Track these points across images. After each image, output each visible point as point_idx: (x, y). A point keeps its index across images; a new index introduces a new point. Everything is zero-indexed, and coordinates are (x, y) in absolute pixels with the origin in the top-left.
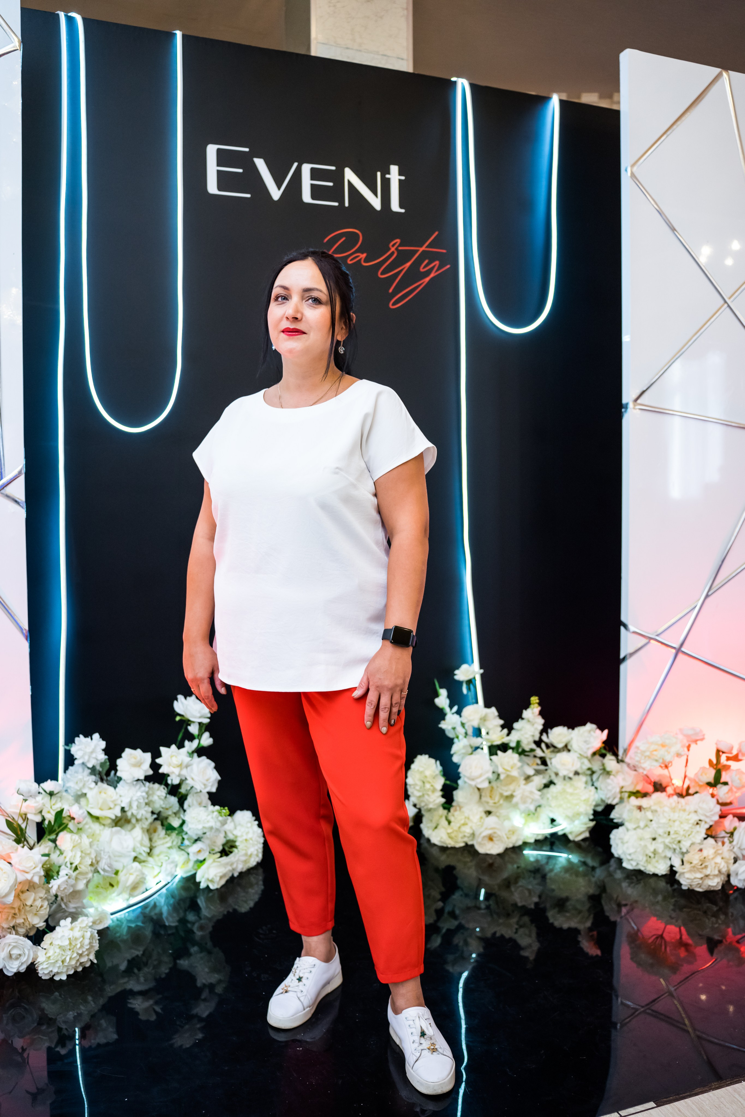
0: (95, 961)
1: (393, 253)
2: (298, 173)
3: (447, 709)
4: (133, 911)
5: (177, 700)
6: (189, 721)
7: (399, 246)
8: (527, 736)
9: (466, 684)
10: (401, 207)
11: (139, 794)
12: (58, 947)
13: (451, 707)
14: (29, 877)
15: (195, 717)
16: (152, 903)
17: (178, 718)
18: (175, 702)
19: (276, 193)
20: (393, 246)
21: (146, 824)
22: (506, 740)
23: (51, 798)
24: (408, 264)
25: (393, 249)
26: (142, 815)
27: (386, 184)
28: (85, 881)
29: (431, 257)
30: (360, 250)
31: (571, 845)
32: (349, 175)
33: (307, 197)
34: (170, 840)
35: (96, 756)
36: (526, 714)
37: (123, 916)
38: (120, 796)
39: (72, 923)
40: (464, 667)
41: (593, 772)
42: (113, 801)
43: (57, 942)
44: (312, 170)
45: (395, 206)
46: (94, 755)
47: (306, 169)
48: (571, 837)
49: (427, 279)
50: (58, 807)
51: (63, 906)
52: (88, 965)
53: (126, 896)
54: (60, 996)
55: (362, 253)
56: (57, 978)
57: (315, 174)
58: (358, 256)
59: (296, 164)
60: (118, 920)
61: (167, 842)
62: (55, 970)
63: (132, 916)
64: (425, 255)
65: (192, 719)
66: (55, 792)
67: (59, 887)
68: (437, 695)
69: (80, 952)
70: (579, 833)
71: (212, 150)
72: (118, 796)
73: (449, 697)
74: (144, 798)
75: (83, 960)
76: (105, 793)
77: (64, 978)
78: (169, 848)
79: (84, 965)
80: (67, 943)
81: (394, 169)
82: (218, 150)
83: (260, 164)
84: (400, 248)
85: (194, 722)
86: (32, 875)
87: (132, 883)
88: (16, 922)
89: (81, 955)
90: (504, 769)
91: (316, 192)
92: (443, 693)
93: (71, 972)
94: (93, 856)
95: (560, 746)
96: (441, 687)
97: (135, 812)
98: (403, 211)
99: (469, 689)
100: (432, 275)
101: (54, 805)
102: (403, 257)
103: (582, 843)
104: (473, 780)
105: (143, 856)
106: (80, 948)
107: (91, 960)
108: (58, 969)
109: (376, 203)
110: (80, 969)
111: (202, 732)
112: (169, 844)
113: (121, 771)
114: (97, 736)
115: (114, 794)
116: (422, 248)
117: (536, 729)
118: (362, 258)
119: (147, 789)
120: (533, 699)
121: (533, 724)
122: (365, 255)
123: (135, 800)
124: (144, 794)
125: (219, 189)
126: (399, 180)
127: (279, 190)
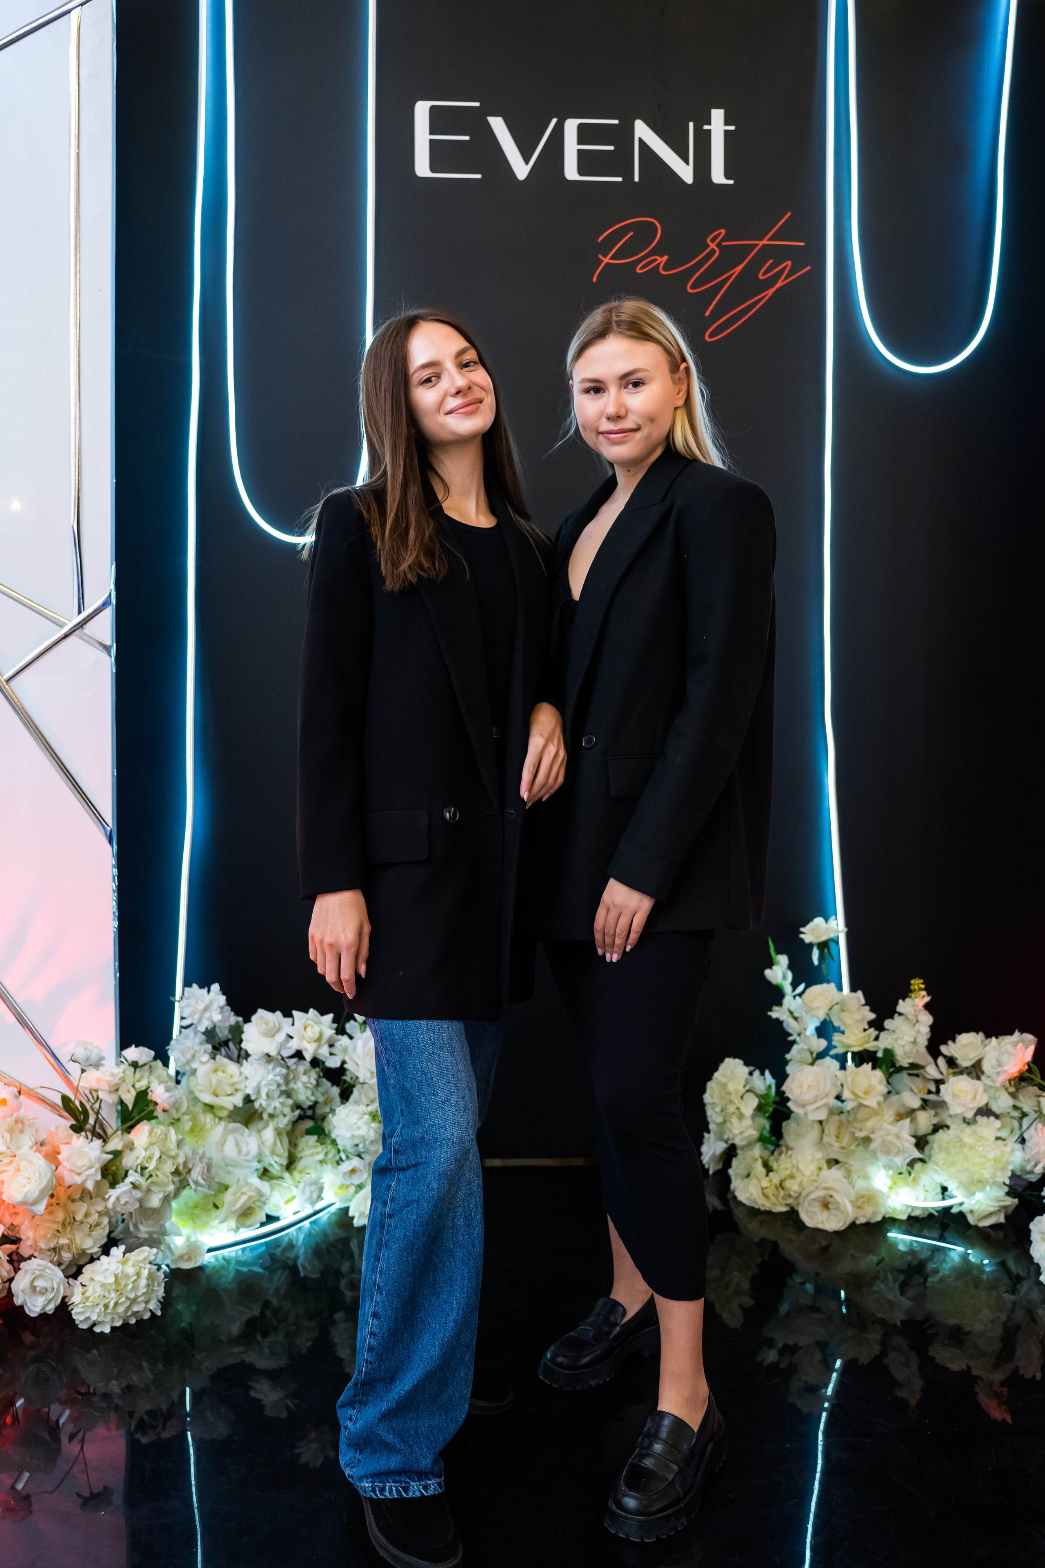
0: (159, 1313)
1: (713, 251)
2: (559, 132)
3: (788, 989)
4: (252, 1249)
7: (724, 240)
8: (901, 1042)
9: (818, 948)
10: (727, 176)
11: (271, 1077)
12: (99, 1284)
13: (794, 985)
14: (79, 1180)
16: (286, 1239)
19: (521, 170)
20: (713, 241)
21: (283, 1122)
22: (871, 1046)
23: (135, 1072)
24: (739, 268)
25: (713, 246)
26: (275, 1108)
27: (704, 139)
28: (161, 1196)
29: (777, 254)
30: (658, 251)
31: (970, 1232)
32: (642, 130)
33: (571, 172)
34: (323, 1150)
35: (211, 1016)
36: (903, 1006)
37: (233, 1255)
38: (247, 1078)
39: (124, 1253)
40: (818, 921)
41: (1024, 1115)
42: (232, 1085)
43: (99, 1278)
44: (581, 127)
45: (718, 176)
46: (207, 1015)
47: (571, 126)
48: (971, 1220)
49: (771, 291)
50: (141, 1085)
51: (131, 1228)
52: (147, 1316)
53: (232, 1223)
54: (100, 1356)
55: (661, 256)
56: (97, 1329)
57: (585, 136)
58: (656, 260)
59: (554, 121)
60: (224, 1258)
61: (318, 1153)
62: (94, 1318)
63: (248, 1256)
64: (767, 252)
66: (140, 1064)
67: (118, 1198)
68: (770, 964)
69: (132, 1296)
70: (985, 1213)
71: (422, 110)
72: (242, 1077)
73: (790, 967)
74: (279, 1085)
75: (136, 1308)
76: (223, 1072)
77: (107, 1330)
78: (321, 1162)
79: (140, 1316)
80: (112, 1280)
81: (718, 115)
82: (432, 108)
83: (498, 125)
84: (724, 244)
86: (84, 1178)
87: (242, 1207)
88: (57, 1242)
89: (134, 1301)
90: (853, 1093)
91: (586, 162)
92: (783, 960)
93: (118, 1323)
94: (181, 1160)
95: (965, 1063)
96: (779, 952)
97: (264, 1103)
98: (731, 182)
99: (821, 958)
100: (779, 284)
101: (138, 1081)
102: (730, 257)
103: (991, 1231)
104: (803, 1106)
105: (276, 1169)
106: (132, 1290)
107: (151, 1311)
108: (98, 1316)
109: (686, 172)
110: (133, 1321)
112: (321, 1157)
113: (247, 1041)
114: (215, 987)
115: (238, 1074)
116: (761, 239)
117: (918, 1032)
118: (660, 263)
119: (284, 1071)
120: (917, 983)
121: (914, 1025)
122: (666, 258)
123: (266, 1085)
124: (278, 1078)
125: (433, 169)
126: (726, 132)
127: (527, 162)
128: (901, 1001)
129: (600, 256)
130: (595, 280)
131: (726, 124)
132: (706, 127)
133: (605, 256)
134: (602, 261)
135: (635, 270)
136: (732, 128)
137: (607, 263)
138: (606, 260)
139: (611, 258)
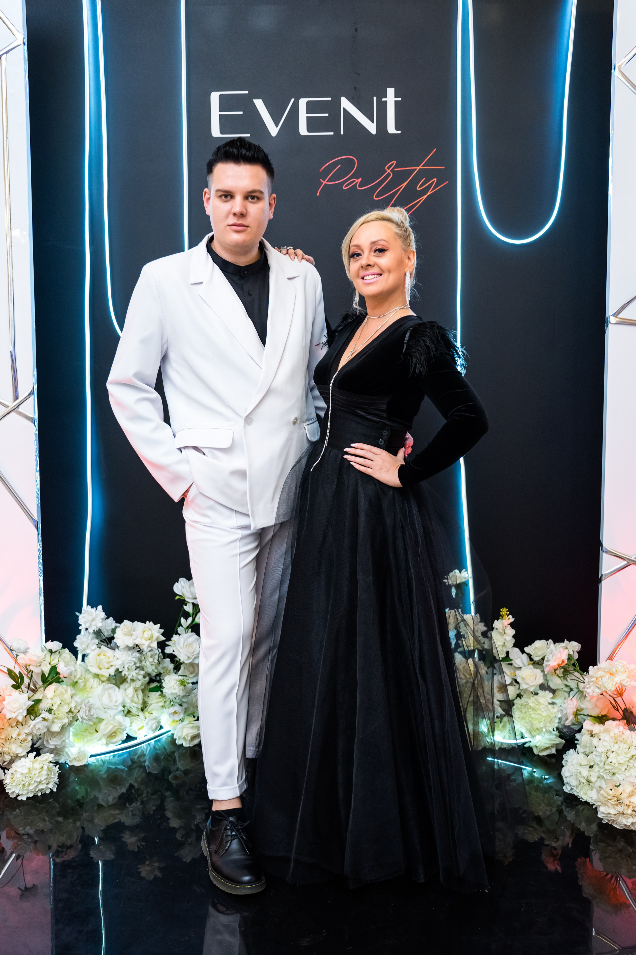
0: (55, 790)
1: (389, 175)
2: (295, 107)
4: (119, 756)
5: (178, 583)
6: (185, 600)
7: (396, 167)
8: (496, 645)
9: (455, 587)
10: (397, 129)
11: (130, 658)
12: (20, 774)
14: (14, 715)
15: (189, 598)
16: (140, 751)
17: (177, 597)
18: (176, 583)
19: (274, 130)
20: (388, 168)
21: (138, 684)
23: (51, 655)
24: (405, 184)
25: (388, 171)
26: (133, 676)
27: (382, 107)
28: (60, 725)
29: (427, 174)
30: (355, 176)
31: (535, 758)
32: (345, 103)
33: (303, 130)
34: (163, 700)
35: (96, 623)
37: (108, 758)
38: (117, 659)
39: (35, 757)
42: (108, 663)
43: (20, 770)
44: (308, 103)
45: (391, 129)
46: (94, 623)
47: (303, 103)
48: (536, 751)
49: (424, 197)
50: (54, 663)
51: (45, 743)
52: (48, 791)
53: (104, 741)
54: (21, 813)
55: (357, 179)
56: (19, 798)
57: (311, 107)
58: (355, 181)
59: (293, 100)
60: (101, 760)
61: (161, 701)
62: (17, 792)
63: (116, 759)
64: (421, 173)
65: (187, 600)
66: (53, 651)
67: (34, 726)
69: (38, 780)
70: (543, 748)
71: (215, 97)
72: (115, 658)
74: (135, 664)
75: (41, 787)
76: (104, 655)
77: (24, 799)
78: (162, 706)
79: (45, 791)
80: (26, 771)
81: (391, 92)
82: (221, 96)
83: (259, 104)
84: (396, 170)
85: (189, 602)
86: (17, 714)
87: (109, 732)
88: (2, 750)
89: (40, 783)
91: (312, 124)
93: (31, 795)
94: (73, 705)
95: (536, 659)
97: (127, 673)
98: (399, 132)
99: (458, 593)
100: (429, 193)
101: (53, 660)
102: (399, 177)
103: (546, 759)
105: (134, 711)
106: (38, 777)
107: (50, 789)
108: (19, 791)
109: (372, 127)
110: (39, 794)
111: (196, 612)
112: (162, 704)
113: (117, 638)
114: (100, 607)
115: (112, 657)
116: (418, 166)
118: (357, 183)
119: (138, 655)
120: (504, 611)
121: (503, 636)
122: (360, 180)
123: (127, 663)
124: (134, 659)
125: (222, 132)
126: (396, 101)
127: (277, 126)
128: (496, 621)
129: (321, 180)
130: (318, 194)
133: (324, 180)
134: (323, 183)
135: (343, 189)
137: (325, 184)
138: (325, 182)
139: (327, 181)
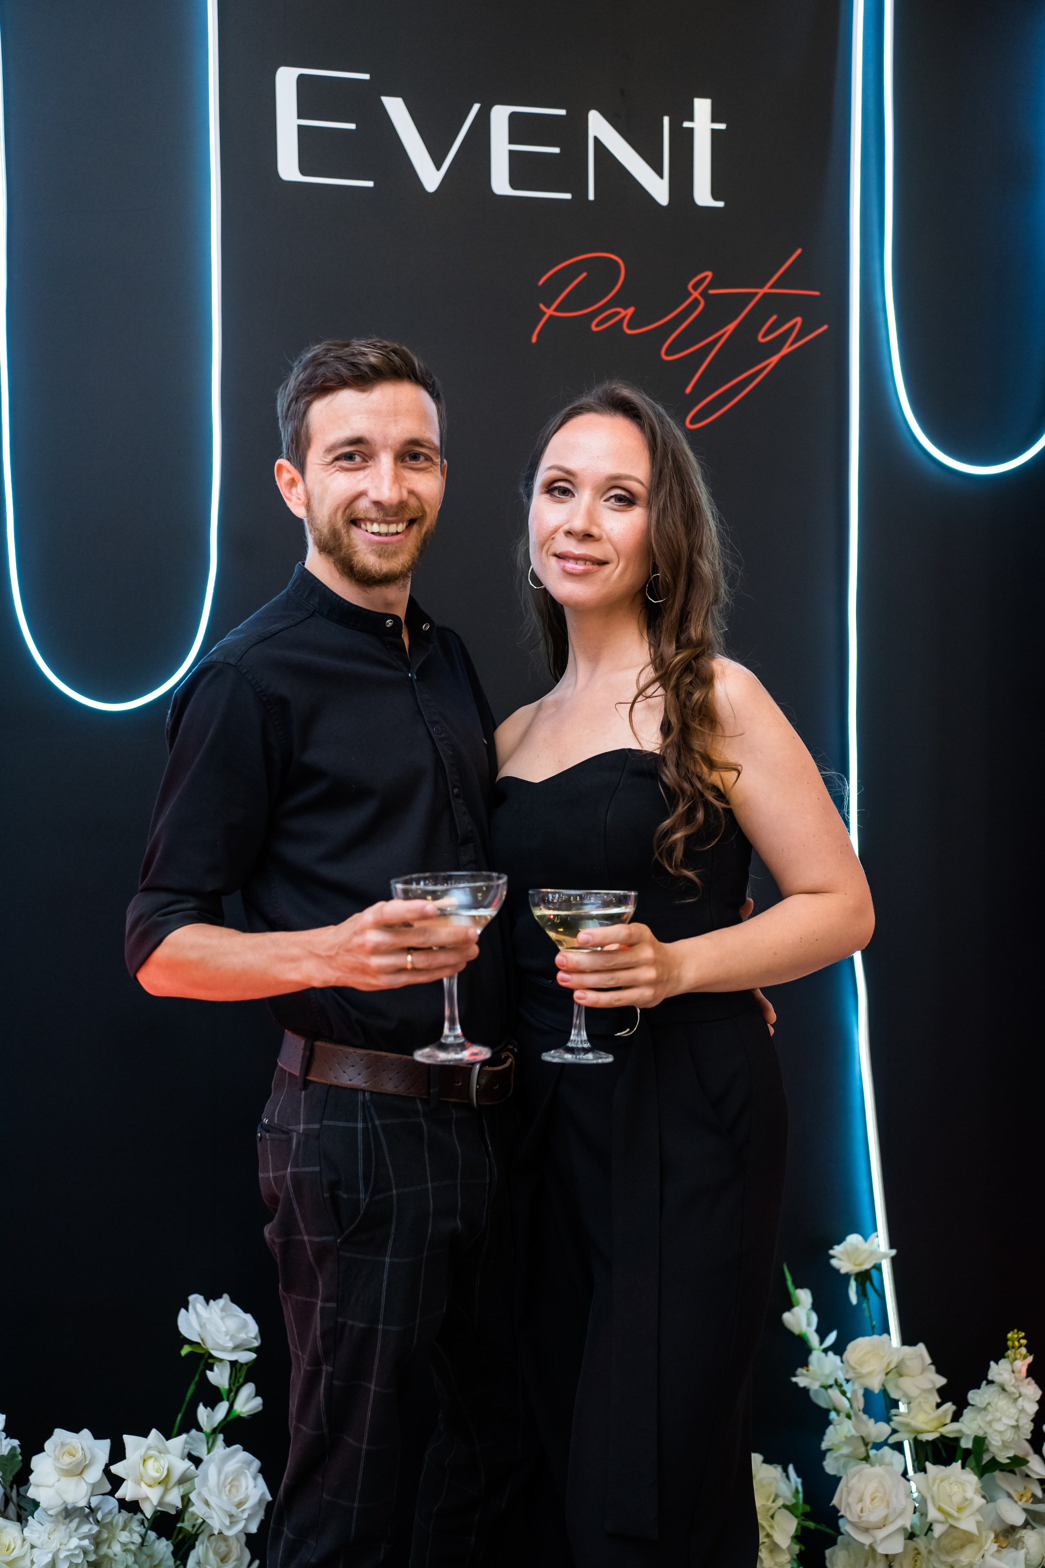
1: (696, 302)
2: (483, 124)
3: (814, 1339)
5: (187, 1309)
6: (211, 1356)
7: (711, 286)
8: (999, 1427)
9: (856, 1280)
10: (715, 196)
11: (74, 1542)
13: (822, 1333)
15: (224, 1350)
17: (186, 1350)
18: (183, 1311)
19: (431, 177)
20: (695, 287)
22: (950, 1430)
24: (731, 327)
25: (696, 294)
27: (683, 142)
29: (781, 308)
30: (620, 301)
32: (598, 127)
33: (500, 183)
36: (999, 1371)
38: (33, 1547)
40: (853, 1239)
44: (514, 118)
45: (703, 195)
47: (500, 115)
49: (775, 359)
55: (625, 308)
57: (519, 129)
58: (618, 313)
59: (476, 107)
64: (769, 304)
65: (215, 1353)
68: (789, 1304)
71: (286, 80)
72: (27, 1546)
73: (815, 1307)
74: (85, 1553)
81: (702, 107)
82: (301, 79)
83: (396, 108)
84: (711, 292)
85: (221, 1360)
90: (940, 1509)
91: (522, 169)
92: (804, 1297)
96: (798, 1286)
98: (721, 204)
99: (862, 1293)
100: (785, 351)
102: (718, 311)
104: (866, 1530)
109: (659, 189)
111: (237, 1385)
113: (38, 1486)
115: (19, 1542)
116: (761, 286)
117: (1022, 1411)
118: (623, 318)
119: (95, 1529)
120: (1014, 1337)
121: (1015, 1400)
122: (631, 310)
123: (67, 1557)
124: (86, 1543)
125: (303, 171)
126: (713, 131)
127: (438, 167)
128: (992, 1364)
129: (542, 306)
130: (534, 339)
131: (714, 120)
132: (686, 124)
133: (548, 307)
134: (544, 313)
135: (591, 330)
136: (722, 126)
137: (551, 316)
138: (549, 312)
139: (556, 310)
